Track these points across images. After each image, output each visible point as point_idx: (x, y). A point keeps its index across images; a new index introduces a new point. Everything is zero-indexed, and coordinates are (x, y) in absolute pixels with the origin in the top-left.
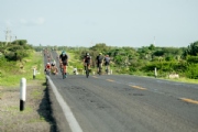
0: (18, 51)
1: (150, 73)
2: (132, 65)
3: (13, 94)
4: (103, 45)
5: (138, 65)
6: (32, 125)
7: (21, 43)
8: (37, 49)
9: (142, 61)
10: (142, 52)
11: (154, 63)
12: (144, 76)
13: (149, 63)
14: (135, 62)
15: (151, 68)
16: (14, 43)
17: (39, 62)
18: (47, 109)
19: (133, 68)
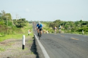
0: (22, 23)
1: (81, 32)
2: (72, 29)
3: (19, 42)
4: (59, 21)
5: (75, 29)
6: (28, 56)
7: (23, 20)
8: (30, 23)
9: (77, 28)
10: (77, 23)
11: (82, 28)
12: (77, 34)
13: (80, 28)
14: (74, 28)
15: (81, 31)
16: (20, 20)
17: (31, 28)
18: (34, 49)
19: (73, 30)
